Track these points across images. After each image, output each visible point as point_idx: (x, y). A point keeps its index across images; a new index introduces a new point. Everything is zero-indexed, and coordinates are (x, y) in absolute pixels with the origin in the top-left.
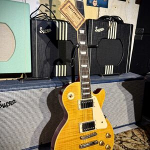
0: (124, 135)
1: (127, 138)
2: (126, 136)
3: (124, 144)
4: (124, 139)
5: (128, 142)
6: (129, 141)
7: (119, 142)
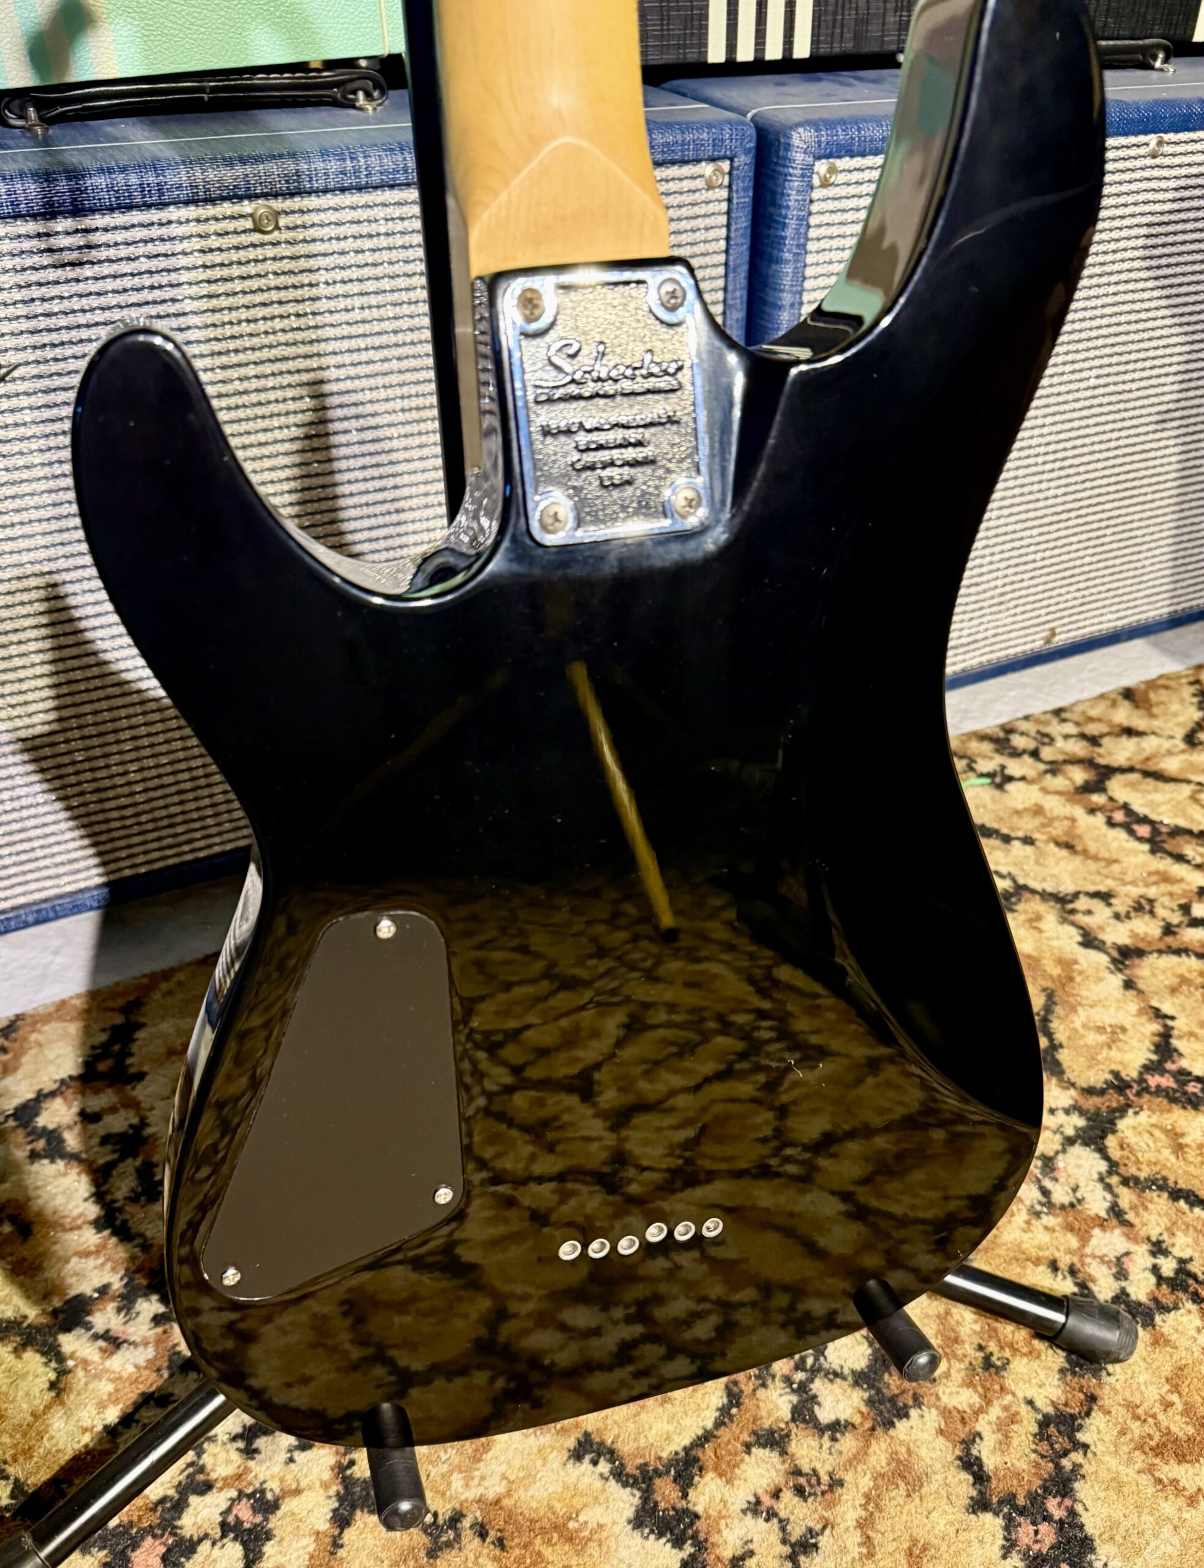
0: (1124, 715)
1: (1150, 744)
2: (1139, 722)
3: (1119, 789)
4: (1120, 751)
5: (1159, 776)
6: (1171, 765)
7: (1079, 775)
